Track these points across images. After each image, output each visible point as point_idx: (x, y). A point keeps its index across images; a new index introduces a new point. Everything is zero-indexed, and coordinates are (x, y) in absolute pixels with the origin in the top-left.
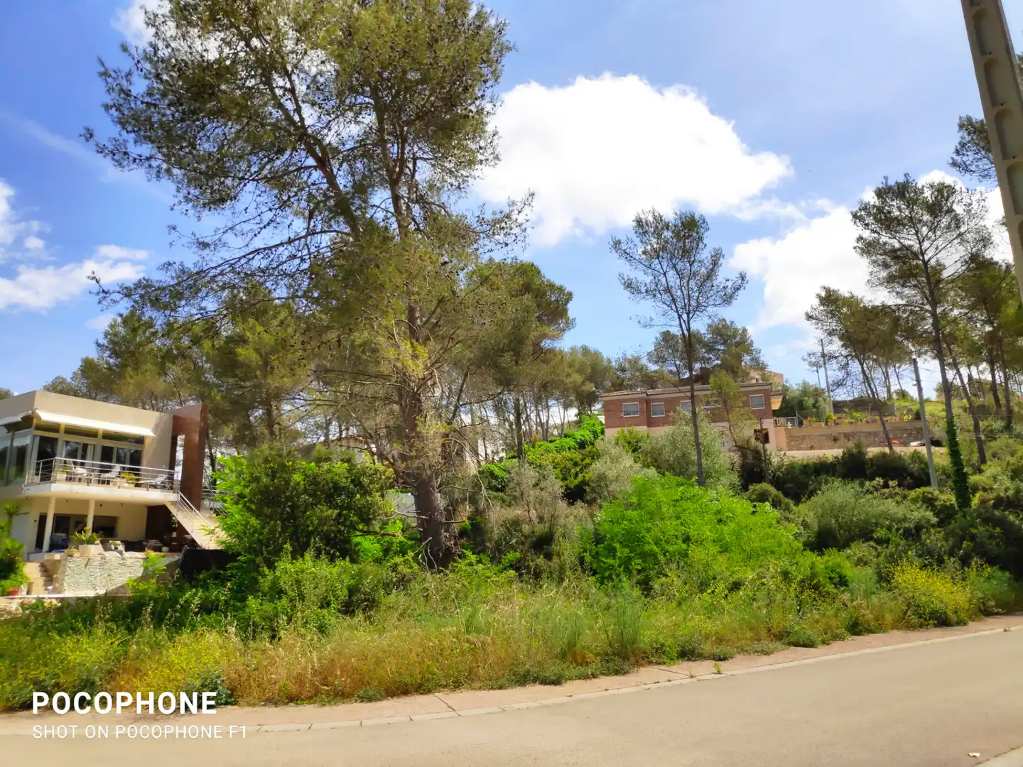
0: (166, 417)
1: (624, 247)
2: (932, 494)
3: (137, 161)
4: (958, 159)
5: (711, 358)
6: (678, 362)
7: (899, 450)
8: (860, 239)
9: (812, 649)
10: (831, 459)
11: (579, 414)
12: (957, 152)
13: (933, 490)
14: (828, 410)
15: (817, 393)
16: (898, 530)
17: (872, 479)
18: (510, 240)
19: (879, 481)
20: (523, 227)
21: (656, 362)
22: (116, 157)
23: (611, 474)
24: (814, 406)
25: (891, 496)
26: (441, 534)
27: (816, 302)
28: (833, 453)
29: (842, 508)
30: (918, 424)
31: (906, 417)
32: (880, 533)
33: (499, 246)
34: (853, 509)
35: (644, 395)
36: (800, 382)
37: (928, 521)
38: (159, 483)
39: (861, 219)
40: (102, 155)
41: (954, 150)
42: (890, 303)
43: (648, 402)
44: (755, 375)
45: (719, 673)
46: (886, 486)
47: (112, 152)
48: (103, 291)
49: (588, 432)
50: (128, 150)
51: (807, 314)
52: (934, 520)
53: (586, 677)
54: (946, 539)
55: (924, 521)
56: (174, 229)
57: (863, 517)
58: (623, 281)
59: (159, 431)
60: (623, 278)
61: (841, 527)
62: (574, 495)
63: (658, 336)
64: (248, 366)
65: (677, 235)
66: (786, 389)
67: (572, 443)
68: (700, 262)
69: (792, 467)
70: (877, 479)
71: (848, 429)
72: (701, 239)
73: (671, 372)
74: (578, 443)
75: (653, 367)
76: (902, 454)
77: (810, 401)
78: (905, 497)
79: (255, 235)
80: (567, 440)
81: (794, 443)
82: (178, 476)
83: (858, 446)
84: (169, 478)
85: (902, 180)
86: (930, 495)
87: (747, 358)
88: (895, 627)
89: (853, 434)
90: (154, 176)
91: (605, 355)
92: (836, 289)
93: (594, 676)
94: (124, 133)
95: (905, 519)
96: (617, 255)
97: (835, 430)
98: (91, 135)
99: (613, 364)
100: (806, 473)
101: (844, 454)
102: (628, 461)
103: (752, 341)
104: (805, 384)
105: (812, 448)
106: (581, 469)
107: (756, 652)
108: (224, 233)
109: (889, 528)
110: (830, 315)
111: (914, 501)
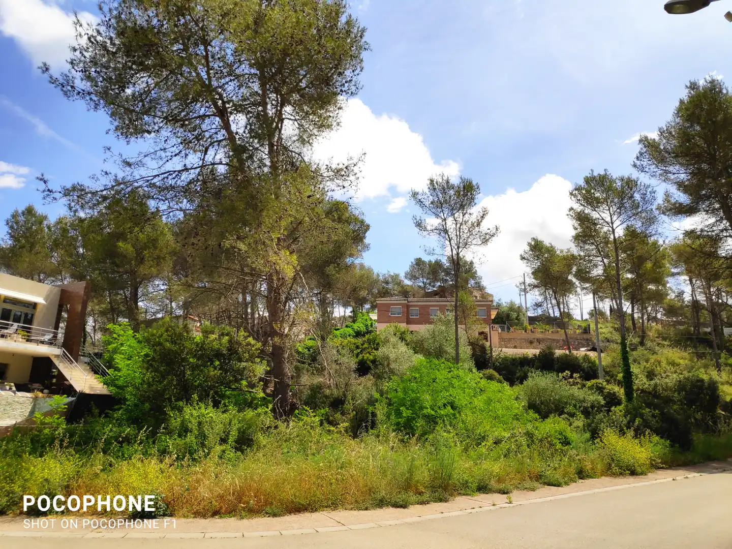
0: (57, 290)
1: (420, 197)
2: (602, 384)
3: (81, 94)
4: (638, 163)
5: (448, 280)
6: (425, 280)
7: (575, 352)
8: (571, 209)
9: (560, 488)
10: (531, 356)
11: (353, 311)
12: (637, 158)
13: (601, 381)
14: (526, 323)
15: (519, 310)
16: (580, 407)
17: (563, 372)
18: (346, 184)
19: (568, 373)
20: (357, 176)
21: (410, 279)
22: (64, 89)
23: (392, 356)
24: (517, 319)
25: (575, 384)
26: (287, 393)
27: (527, 248)
28: (532, 352)
29: (545, 390)
30: (585, 336)
31: (578, 331)
32: (570, 409)
33: (339, 188)
34: (552, 391)
35: (406, 302)
36: (509, 301)
37: (599, 403)
38: (46, 340)
39: (575, 196)
40: (54, 85)
41: (635, 157)
42: (576, 253)
43: (408, 307)
44: (477, 293)
45: (510, 503)
46: (571, 377)
47: (62, 84)
48: (49, 190)
49: (362, 325)
50: (75, 85)
51: (521, 255)
52: (603, 402)
53: (422, 503)
54: (625, 416)
55: (596, 403)
56: (109, 149)
57: (557, 397)
58: (415, 221)
59: (48, 301)
60: (416, 219)
61: (542, 403)
62: (363, 369)
63: (413, 261)
64: (125, 257)
65: (458, 192)
66: (499, 305)
67: (351, 332)
68: (470, 214)
69: (505, 359)
70: (567, 372)
71: (540, 336)
72: (473, 199)
73: (420, 287)
74: (355, 332)
75: (407, 282)
76: (578, 356)
77: (514, 315)
78: (584, 386)
79: (168, 161)
80: (348, 329)
81: (504, 342)
82: (61, 336)
83: (549, 348)
84: (54, 337)
85: (602, 173)
86: (600, 385)
87: (472, 282)
88: (604, 474)
89: (543, 340)
90: (92, 107)
91: (376, 271)
92: (542, 240)
93: (428, 502)
94: (73, 71)
95: (584, 401)
96: (414, 202)
97: (531, 336)
98: (47, 69)
99: (381, 278)
100: (514, 364)
101: (540, 352)
102: (403, 348)
103: (476, 271)
104: (512, 303)
105: (515, 347)
106: (361, 351)
107: (526, 489)
108: (145, 156)
109: (575, 406)
110: (536, 258)
111: (591, 388)
